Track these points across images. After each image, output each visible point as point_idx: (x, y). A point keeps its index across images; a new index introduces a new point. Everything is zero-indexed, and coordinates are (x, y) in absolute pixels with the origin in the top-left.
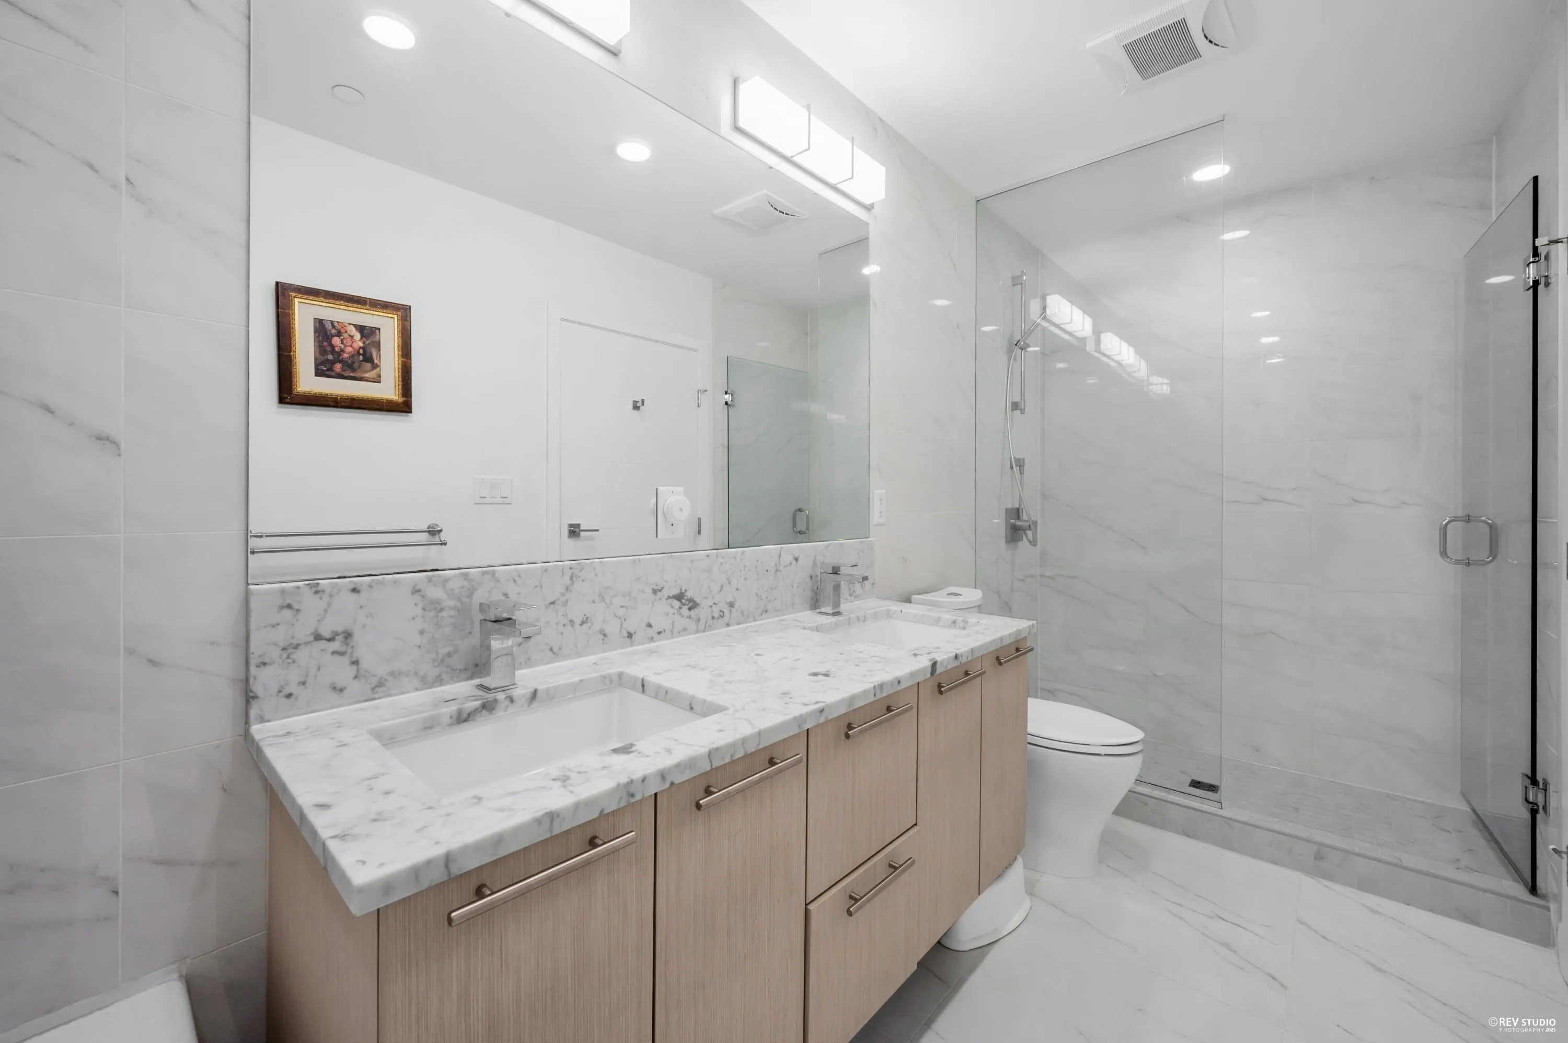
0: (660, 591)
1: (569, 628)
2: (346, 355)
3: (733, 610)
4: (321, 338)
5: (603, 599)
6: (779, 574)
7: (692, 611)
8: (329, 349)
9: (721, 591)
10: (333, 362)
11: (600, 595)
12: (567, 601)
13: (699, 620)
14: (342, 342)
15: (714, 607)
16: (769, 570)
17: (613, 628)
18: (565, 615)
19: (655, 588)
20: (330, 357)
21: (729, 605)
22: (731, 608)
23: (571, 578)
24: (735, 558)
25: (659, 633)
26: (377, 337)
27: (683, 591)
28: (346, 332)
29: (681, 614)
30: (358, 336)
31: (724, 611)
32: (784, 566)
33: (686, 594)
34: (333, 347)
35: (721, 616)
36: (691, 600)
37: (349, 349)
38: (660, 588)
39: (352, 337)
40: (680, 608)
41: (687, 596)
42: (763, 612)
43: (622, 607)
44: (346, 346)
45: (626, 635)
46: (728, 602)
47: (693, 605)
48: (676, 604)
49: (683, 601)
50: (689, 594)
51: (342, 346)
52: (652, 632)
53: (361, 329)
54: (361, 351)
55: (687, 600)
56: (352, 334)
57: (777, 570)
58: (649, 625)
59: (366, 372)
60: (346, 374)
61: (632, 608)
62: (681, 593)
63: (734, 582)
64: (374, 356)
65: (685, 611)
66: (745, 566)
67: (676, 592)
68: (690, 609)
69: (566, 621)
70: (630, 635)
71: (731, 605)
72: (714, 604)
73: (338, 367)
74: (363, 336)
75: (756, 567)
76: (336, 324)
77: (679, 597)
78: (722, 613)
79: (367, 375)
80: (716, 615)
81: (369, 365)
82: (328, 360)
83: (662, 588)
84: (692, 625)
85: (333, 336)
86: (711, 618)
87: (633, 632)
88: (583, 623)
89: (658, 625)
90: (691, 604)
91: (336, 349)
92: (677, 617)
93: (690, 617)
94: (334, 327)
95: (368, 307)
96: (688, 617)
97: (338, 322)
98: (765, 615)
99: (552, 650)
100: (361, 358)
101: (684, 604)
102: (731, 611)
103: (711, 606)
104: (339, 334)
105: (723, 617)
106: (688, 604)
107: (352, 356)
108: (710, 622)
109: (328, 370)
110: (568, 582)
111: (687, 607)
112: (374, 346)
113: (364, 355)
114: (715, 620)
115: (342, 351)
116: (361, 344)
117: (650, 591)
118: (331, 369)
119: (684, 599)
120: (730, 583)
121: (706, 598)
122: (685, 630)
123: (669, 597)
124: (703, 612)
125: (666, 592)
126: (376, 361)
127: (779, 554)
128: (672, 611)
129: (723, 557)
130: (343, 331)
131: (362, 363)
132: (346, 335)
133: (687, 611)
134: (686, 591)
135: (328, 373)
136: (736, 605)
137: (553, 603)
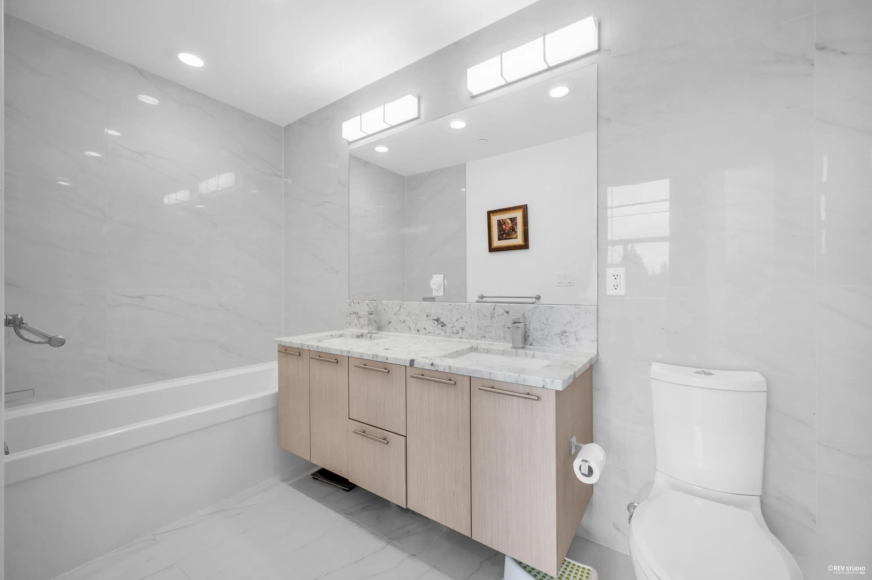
0: (429, 316)
1: (399, 323)
2: (507, 231)
3: (464, 332)
4: (499, 227)
5: (409, 315)
6: (493, 318)
7: (443, 327)
8: (502, 230)
9: (457, 321)
10: (503, 234)
11: (408, 314)
12: (399, 314)
13: (446, 332)
14: (505, 226)
15: (453, 328)
16: (486, 316)
17: (412, 326)
18: (399, 318)
19: (428, 315)
20: (502, 233)
21: (462, 329)
22: (463, 331)
23: (400, 307)
24: (465, 307)
25: (429, 333)
26: (516, 221)
27: (439, 318)
28: (506, 222)
29: (438, 327)
30: (510, 222)
31: (459, 331)
32: (498, 315)
33: (440, 320)
34: (503, 228)
35: (457, 333)
36: (442, 323)
37: (508, 228)
38: (429, 315)
39: (508, 223)
40: (438, 325)
41: (441, 320)
42: (482, 337)
43: (416, 319)
44: (506, 227)
45: (417, 330)
46: (461, 327)
47: (443, 325)
48: (436, 323)
49: (439, 322)
50: (442, 320)
51: (505, 228)
52: (426, 332)
53: (511, 219)
54: (511, 228)
55: (441, 322)
56: (508, 222)
57: (492, 317)
58: (425, 329)
59: (513, 235)
60: (507, 238)
61: (419, 321)
62: (438, 318)
63: (464, 319)
64: (515, 229)
65: (440, 326)
66: (471, 312)
67: (436, 318)
68: (442, 326)
69: (399, 321)
70: (418, 331)
71: (463, 329)
72: (453, 326)
73: (504, 236)
74: (511, 222)
75: (478, 313)
76: (504, 220)
77: (437, 320)
78: (457, 332)
79: (513, 236)
80: (455, 332)
81: (514, 232)
82: (501, 234)
83: (430, 315)
84: (443, 333)
85: (503, 225)
86: (452, 332)
87: (419, 330)
88: (403, 322)
89: (429, 329)
90: (442, 324)
91: (504, 229)
92: (436, 328)
93: (442, 330)
94: (503, 221)
95: (512, 210)
96: (441, 329)
97: (504, 219)
98: (483, 339)
99: (395, 329)
100: (511, 230)
101: (439, 324)
102: (462, 332)
103: (452, 327)
104: (504, 223)
105: (458, 334)
106: (441, 324)
107: (509, 231)
108: (451, 334)
109: (502, 238)
110: (399, 308)
111: (441, 325)
112: (515, 225)
113: (512, 229)
114: (454, 334)
115: (506, 229)
116: (511, 225)
117: (425, 316)
118: (502, 237)
119: (439, 321)
120: (462, 319)
121: (450, 323)
122: (439, 334)
123: (433, 319)
124: (448, 328)
125: (431, 317)
126: (516, 230)
127: (494, 308)
128: (434, 325)
129: (458, 306)
130: (505, 222)
131: (512, 232)
132: (506, 223)
133: (441, 327)
134: (440, 318)
135: (502, 239)
136: (466, 329)
137: (395, 314)
